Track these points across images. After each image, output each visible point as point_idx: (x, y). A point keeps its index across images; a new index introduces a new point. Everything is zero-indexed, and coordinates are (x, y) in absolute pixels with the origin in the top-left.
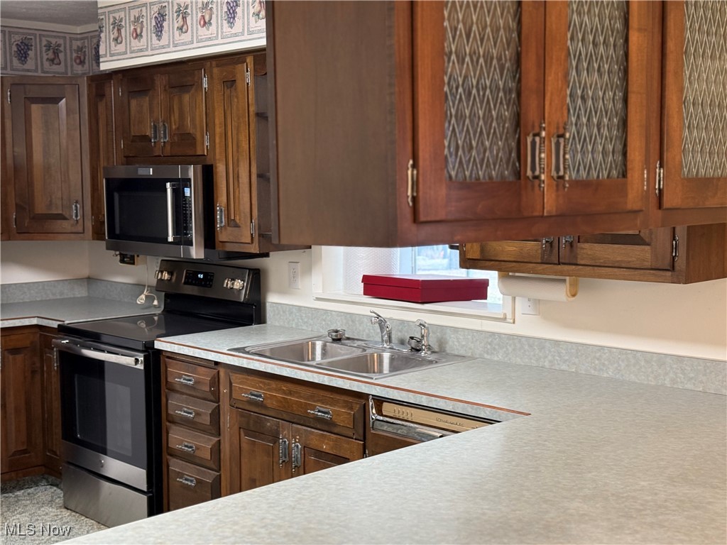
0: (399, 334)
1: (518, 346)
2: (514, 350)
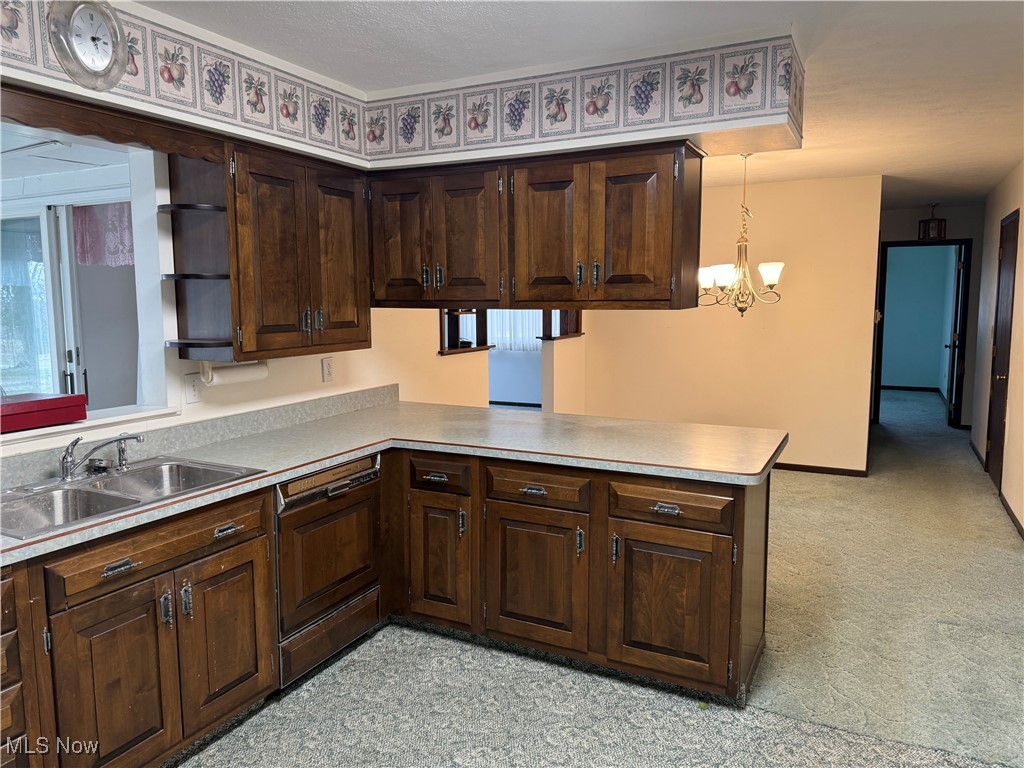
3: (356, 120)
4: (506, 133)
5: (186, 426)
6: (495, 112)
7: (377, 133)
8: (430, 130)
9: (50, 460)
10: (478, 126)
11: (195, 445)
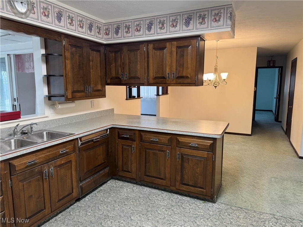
0: (9, 132)
1: (53, 122)
2: (52, 124)
3: (101, 29)
4: (146, 33)
5: (51, 121)
6: (143, 27)
7: (108, 33)
8: (123, 32)
9: (10, 130)
10: (138, 31)
11: (53, 126)
